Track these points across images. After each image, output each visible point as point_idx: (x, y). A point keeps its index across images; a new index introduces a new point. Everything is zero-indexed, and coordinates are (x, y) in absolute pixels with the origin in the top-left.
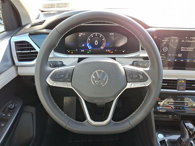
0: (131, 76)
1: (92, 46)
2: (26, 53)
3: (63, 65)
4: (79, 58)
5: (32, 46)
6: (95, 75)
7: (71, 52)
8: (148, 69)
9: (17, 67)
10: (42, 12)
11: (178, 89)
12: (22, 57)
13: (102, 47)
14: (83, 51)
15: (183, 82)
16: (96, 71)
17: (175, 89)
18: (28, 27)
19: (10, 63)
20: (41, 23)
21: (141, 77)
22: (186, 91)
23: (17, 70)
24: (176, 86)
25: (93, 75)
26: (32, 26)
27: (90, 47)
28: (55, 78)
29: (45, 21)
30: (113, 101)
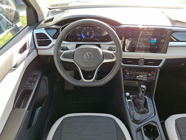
0: (106, 56)
1: (85, 36)
2: (43, 41)
3: (67, 49)
4: (76, 44)
5: (47, 36)
6: (86, 55)
7: (71, 40)
8: (115, 52)
9: (37, 50)
10: (50, 9)
11: (139, 64)
12: (41, 43)
13: (92, 37)
14: (79, 39)
15: (142, 60)
16: (87, 53)
17: (138, 64)
18: (43, 23)
19: (33, 47)
20: (51, 20)
21: (111, 56)
22: (144, 66)
23: (37, 52)
24: (138, 63)
25: (85, 55)
26: (45, 22)
27: (83, 37)
28: (65, 56)
29: (53, 18)
30: (96, 69)
